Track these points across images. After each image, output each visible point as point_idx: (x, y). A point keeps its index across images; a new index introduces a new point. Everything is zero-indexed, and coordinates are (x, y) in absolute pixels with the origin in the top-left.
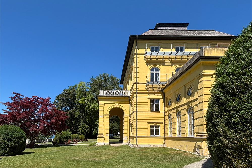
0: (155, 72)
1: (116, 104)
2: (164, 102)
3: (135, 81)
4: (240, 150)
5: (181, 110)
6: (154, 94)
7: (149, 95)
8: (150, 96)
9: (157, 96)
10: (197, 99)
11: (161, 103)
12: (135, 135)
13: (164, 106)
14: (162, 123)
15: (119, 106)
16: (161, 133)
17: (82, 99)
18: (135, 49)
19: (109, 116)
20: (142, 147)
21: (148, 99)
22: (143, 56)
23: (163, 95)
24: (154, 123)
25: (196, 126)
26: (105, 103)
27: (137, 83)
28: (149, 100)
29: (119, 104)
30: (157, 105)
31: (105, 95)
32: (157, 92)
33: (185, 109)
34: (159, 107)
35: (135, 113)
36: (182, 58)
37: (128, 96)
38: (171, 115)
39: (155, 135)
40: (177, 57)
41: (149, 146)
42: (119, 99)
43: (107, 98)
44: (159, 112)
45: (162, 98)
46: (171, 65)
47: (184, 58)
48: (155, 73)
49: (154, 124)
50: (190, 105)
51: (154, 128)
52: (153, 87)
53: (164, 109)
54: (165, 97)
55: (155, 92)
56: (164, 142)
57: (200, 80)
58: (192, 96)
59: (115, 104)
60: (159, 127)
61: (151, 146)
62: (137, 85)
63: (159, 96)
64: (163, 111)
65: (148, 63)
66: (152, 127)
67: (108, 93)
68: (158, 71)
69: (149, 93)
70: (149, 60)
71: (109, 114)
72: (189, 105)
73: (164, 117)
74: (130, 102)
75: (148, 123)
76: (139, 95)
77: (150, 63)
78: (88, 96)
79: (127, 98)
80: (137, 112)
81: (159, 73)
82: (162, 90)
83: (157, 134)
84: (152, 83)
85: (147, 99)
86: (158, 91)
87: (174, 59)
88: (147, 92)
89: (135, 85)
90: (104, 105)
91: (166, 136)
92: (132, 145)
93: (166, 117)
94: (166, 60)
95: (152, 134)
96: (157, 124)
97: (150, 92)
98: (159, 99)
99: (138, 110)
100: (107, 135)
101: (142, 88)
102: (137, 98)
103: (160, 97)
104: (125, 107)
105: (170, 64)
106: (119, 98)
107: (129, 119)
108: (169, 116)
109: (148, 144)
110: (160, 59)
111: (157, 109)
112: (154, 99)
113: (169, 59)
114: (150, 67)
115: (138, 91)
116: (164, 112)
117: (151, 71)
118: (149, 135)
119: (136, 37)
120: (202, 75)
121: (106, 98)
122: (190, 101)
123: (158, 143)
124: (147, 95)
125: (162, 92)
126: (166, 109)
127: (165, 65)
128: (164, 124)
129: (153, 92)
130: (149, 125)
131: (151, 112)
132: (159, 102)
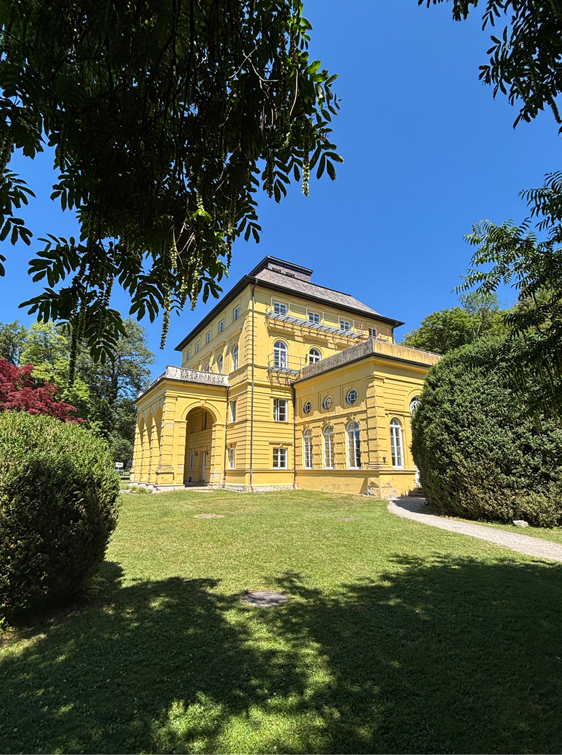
0: (280, 349)
1: (201, 400)
2: (294, 406)
3: (250, 362)
4: (476, 477)
5: (335, 424)
6: (280, 389)
7: (272, 391)
8: (274, 393)
9: (284, 394)
10: (365, 412)
11: (289, 406)
12: (248, 466)
13: (295, 415)
14: (292, 445)
15: (207, 405)
16: (289, 464)
17: (43, 367)
18: (251, 301)
19: (185, 426)
20: (260, 490)
21: (271, 397)
22: (264, 317)
23: (292, 393)
24: (279, 444)
25: (364, 452)
26: (179, 396)
27: (253, 365)
28: (273, 399)
29: (207, 401)
30: (283, 411)
31: (178, 377)
32: (284, 386)
33: (342, 423)
34: (286, 414)
35: (249, 424)
36: (310, 332)
37: (226, 387)
38: (311, 431)
39: (279, 468)
40: (312, 331)
41: (272, 489)
42: (207, 389)
43: (184, 385)
44: (287, 424)
45: (291, 398)
46: (304, 343)
47: (320, 335)
48: (280, 352)
49: (278, 446)
50: (352, 418)
51: (279, 454)
52: (278, 377)
53: (294, 419)
54: (297, 397)
55: (282, 386)
56: (295, 480)
57: (370, 385)
58: (354, 404)
59: (199, 400)
60: (286, 452)
61: (275, 489)
62: (253, 369)
63: (287, 394)
64: (292, 421)
65: (272, 332)
66: (276, 451)
67: (184, 375)
68: (285, 348)
69: (272, 387)
70: (271, 325)
71: (185, 421)
72: (349, 418)
73: (294, 434)
74: (227, 399)
75: (270, 444)
76: (256, 389)
77: (274, 332)
78: (58, 360)
79: (224, 389)
80: (252, 421)
81: (286, 353)
82: (292, 385)
83: (283, 465)
84: (276, 369)
85: (269, 398)
86: (286, 385)
87: (307, 334)
88: (269, 384)
89: (250, 368)
90: (177, 400)
91: (298, 468)
92: (242, 489)
93: (299, 434)
94: (297, 333)
95: (275, 465)
96: (284, 446)
97: (274, 384)
98: (287, 399)
99: (254, 418)
100: (179, 468)
101: (261, 376)
102: (252, 394)
103: (289, 395)
104: (219, 408)
105: (301, 339)
106: (209, 387)
107: (225, 433)
108: (307, 432)
109: (269, 485)
110: (288, 329)
111: (282, 418)
112: (278, 399)
113: (301, 331)
114: (273, 339)
115: (255, 382)
116: (295, 425)
117: (275, 346)
118: (271, 467)
119: (255, 281)
120: (374, 378)
121: (182, 384)
122: (353, 413)
123: (285, 482)
124: (269, 391)
125: (292, 388)
126: (299, 420)
127: (295, 341)
128: (295, 447)
129: (279, 385)
130: (272, 447)
131: (275, 422)
132: (286, 404)
